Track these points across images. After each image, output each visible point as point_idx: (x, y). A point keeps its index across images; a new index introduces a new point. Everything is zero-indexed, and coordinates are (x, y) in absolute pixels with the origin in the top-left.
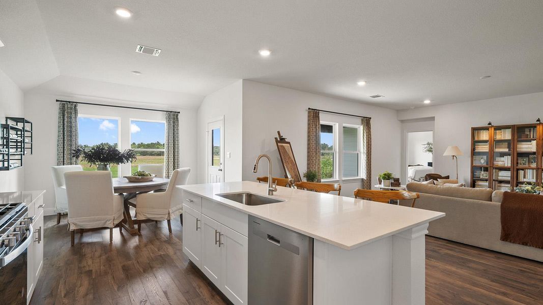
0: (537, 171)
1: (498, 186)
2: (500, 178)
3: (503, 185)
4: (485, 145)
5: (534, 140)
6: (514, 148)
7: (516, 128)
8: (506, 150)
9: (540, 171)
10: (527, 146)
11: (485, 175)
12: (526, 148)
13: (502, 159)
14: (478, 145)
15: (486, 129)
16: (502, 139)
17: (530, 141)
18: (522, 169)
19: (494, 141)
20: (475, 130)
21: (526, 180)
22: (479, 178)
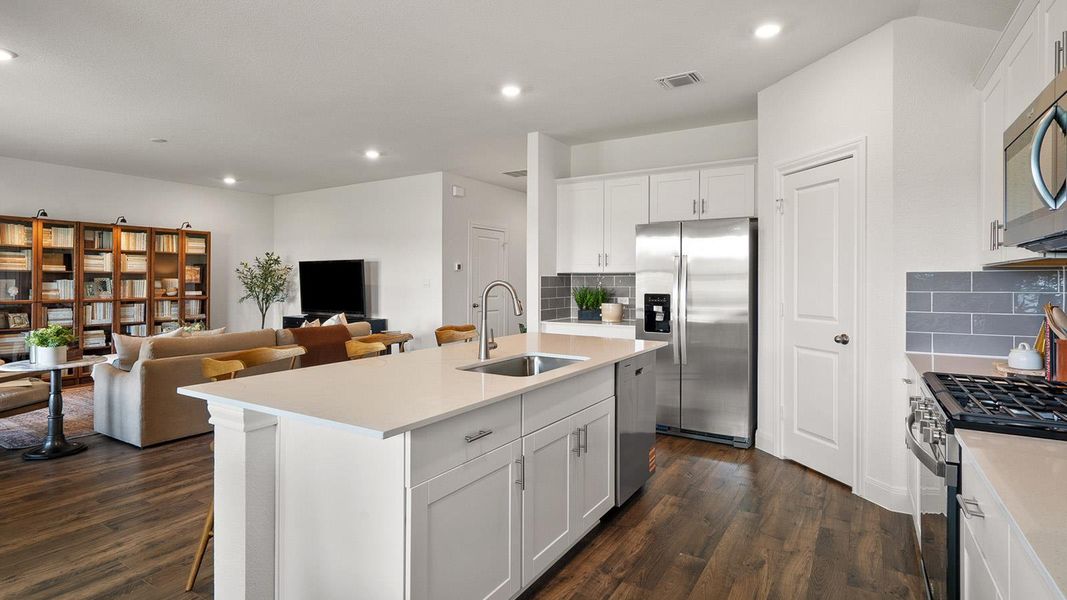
0: (115, 305)
4: (20, 257)
5: (108, 252)
6: (80, 264)
8: (62, 268)
9: (118, 303)
10: (97, 262)
11: (18, 321)
12: (96, 265)
13: (54, 285)
14: (5, 256)
15: (26, 222)
16: (53, 245)
17: (102, 253)
18: (89, 304)
19: (42, 249)
21: (95, 322)
22: (9, 328)
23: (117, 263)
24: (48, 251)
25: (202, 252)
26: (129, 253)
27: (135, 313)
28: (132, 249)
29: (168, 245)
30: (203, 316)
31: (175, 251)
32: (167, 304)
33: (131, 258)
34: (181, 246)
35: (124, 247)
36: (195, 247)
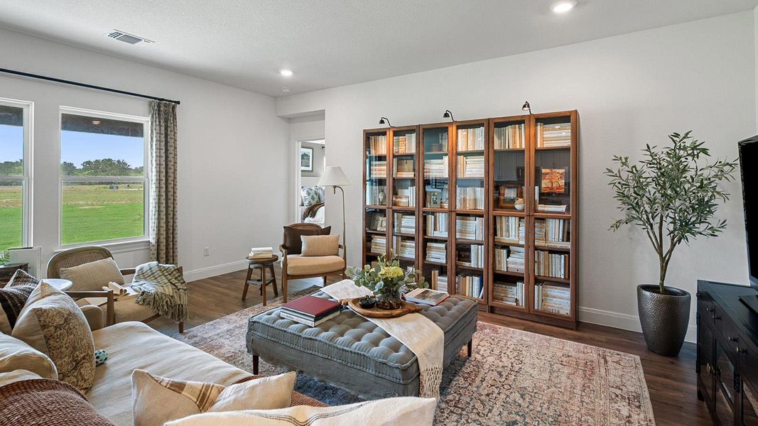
0: (450, 216)
1: (402, 246)
2: (404, 230)
3: (408, 244)
4: (383, 165)
5: (445, 155)
6: (420, 170)
7: (421, 131)
8: (411, 175)
9: (454, 214)
10: (438, 167)
12: (437, 171)
13: (406, 192)
15: (383, 133)
16: (407, 152)
17: (440, 157)
18: (433, 213)
19: (394, 156)
20: (370, 137)
21: (437, 234)
22: (376, 230)
23: (453, 168)
24: (401, 158)
25: (567, 143)
26: (467, 154)
27: (474, 230)
28: (470, 149)
29: (515, 139)
30: (568, 245)
31: (523, 147)
32: (513, 221)
33: (470, 159)
34: (531, 139)
35: (461, 148)
36: (556, 137)
